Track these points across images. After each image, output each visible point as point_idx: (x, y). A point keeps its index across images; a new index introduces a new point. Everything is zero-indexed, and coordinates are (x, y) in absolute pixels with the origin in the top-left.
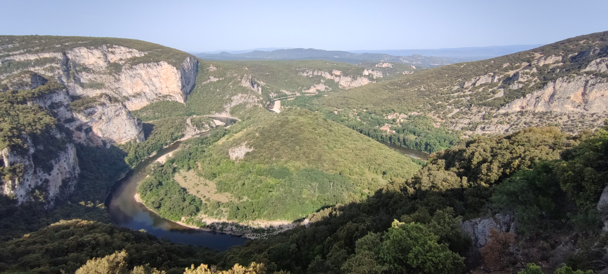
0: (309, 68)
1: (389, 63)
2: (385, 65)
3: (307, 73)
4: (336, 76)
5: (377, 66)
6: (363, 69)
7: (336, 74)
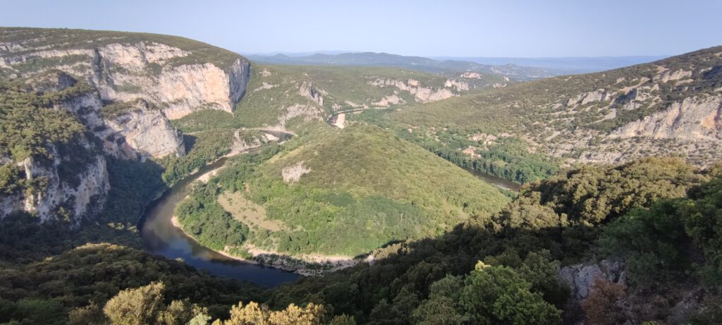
0: (381, 76)
1: (477, 73)
2: (472, 75)
3: (378, 82)
4: (413, 87)
5: (462, 76)
6: (445, 80)
7: (412, 84)
